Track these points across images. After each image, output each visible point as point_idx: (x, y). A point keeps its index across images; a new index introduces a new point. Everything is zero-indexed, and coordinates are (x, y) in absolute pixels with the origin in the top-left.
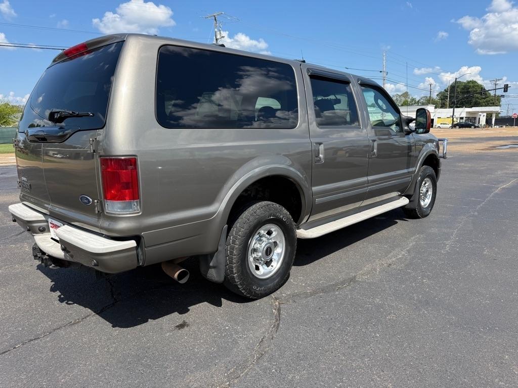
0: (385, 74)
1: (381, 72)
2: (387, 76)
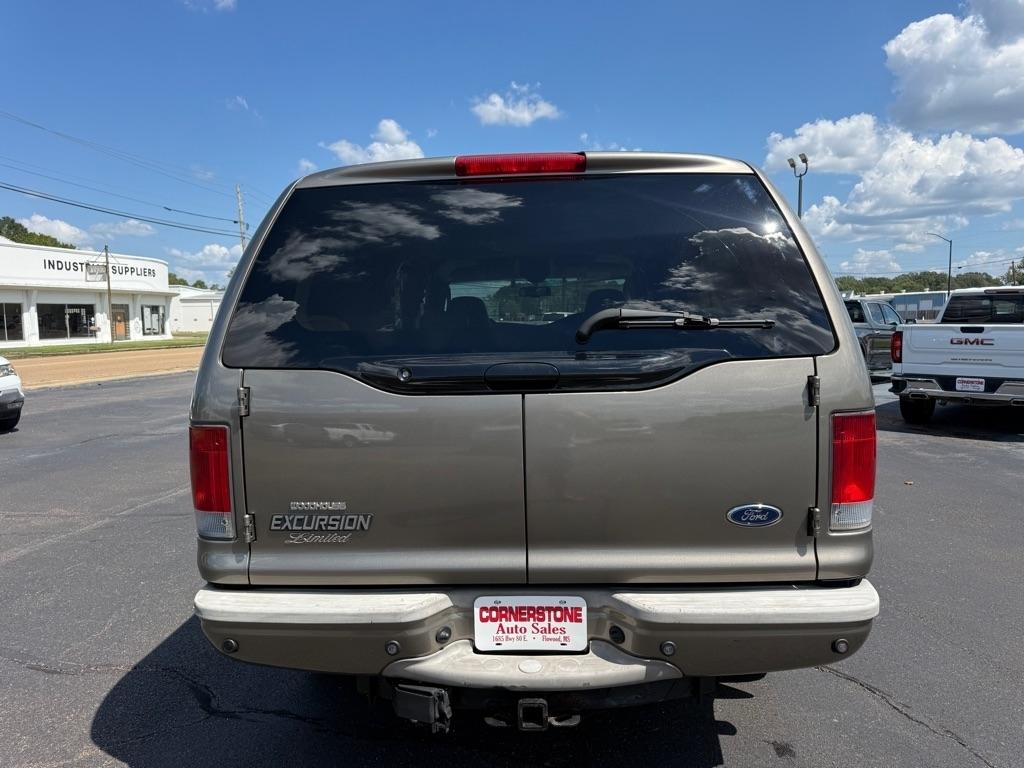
0: (243, 228)
1: (235, 222)
2: (247, 232)
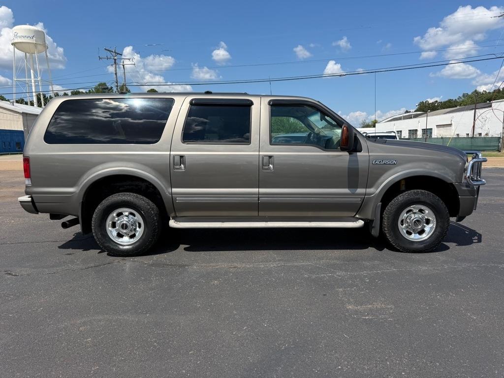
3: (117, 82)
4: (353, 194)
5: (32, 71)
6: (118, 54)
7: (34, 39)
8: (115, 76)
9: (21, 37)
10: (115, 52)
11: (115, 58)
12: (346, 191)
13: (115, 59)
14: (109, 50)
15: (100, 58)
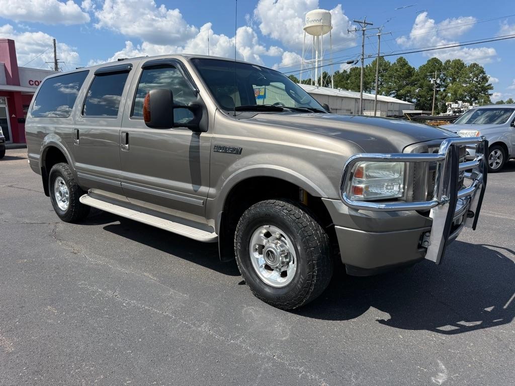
3: (363, 55)
4: (195, 192)
5: (317, 52)
6: (368, 24)
7: (322, 21)
8: (362, 48)
9: (311, 22)
10: (365, 23)
11: (364, 29)
12: (189, 186)
13: (364, 31)
14: (358, 22)
15: (349, 31)
